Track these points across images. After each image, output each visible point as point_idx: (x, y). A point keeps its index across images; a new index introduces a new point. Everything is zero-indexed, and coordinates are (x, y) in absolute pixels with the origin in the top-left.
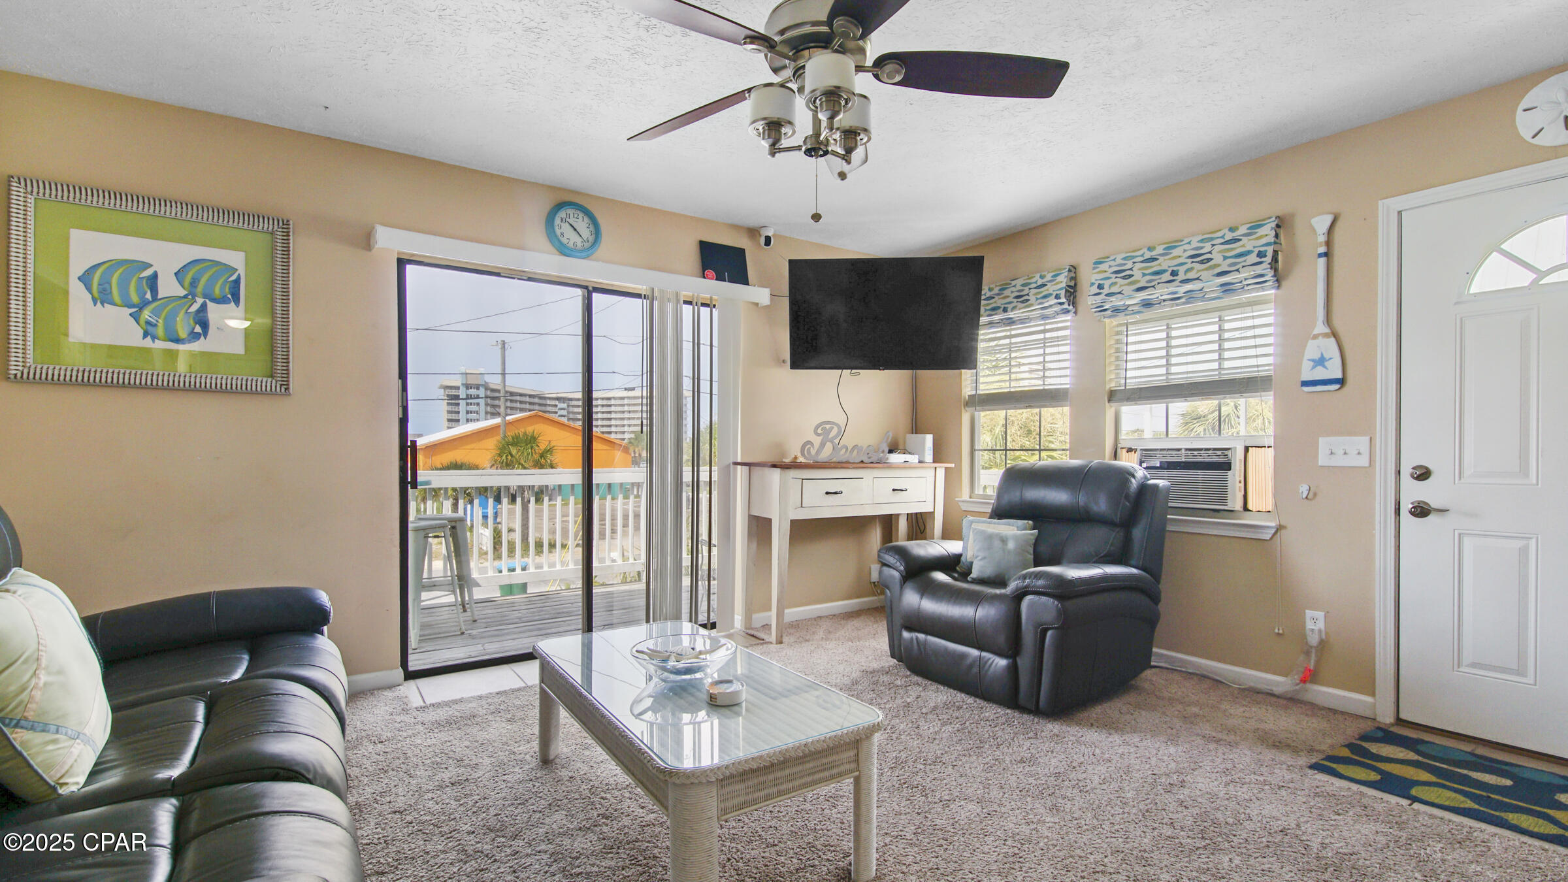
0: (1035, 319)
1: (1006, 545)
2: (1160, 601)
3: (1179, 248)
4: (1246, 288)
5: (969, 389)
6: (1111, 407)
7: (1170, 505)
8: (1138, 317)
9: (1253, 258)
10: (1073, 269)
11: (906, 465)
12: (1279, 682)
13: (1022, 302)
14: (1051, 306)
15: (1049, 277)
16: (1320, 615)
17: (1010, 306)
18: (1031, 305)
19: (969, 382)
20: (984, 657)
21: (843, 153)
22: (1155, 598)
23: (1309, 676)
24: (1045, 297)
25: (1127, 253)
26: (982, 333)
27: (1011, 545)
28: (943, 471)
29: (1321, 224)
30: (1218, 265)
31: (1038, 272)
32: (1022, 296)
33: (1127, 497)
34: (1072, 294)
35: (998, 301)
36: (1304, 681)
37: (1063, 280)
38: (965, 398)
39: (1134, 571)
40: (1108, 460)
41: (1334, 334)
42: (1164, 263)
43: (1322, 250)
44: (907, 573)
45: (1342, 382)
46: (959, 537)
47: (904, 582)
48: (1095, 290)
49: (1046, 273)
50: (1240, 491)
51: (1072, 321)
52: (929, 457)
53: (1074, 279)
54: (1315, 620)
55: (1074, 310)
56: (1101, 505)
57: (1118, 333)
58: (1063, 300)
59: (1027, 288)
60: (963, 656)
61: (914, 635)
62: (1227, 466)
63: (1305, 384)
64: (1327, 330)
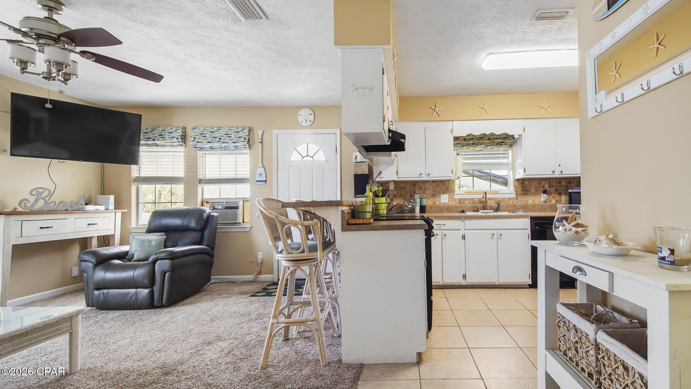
0: (169, 146)
1: (151, 243)
2: (214, 257)
3: (221, 130)
4: (242, 148)
5: (136, 174)
6: (200, 185)
7: (218, 222)
8: (209, 152)
9: (243, 139)
10: (184, 128)
11: (97, 212)
12: (250, 277)
13: (162, 138)
14: (175, 142)
15: (174, 129)
16: (261, 253)
17: (156, 139)
18: (166, 140)
19: (136, 170)
20: (138, 291)
21: (63, 80)
22: (212, 256)
23: (259, 273)
24: (172, 138)
25: (204, 127)
26: (142, 148)
27: (153, 243)
28: (120, 213)
29: (260, 133)
30: (233, 139)
31: (169, 126)
32: (162, 135)
33: (202, 220)
34: (184, 138)
35: (150, 135)
36: (257, 275)
37: (180, 132)
38: (133, 178)
39: (204, 247)
40: (199, 206)
41: (264, 167)
42: (217, 134)
43: (260, 141)
44: (97, 262)
45: (265, 181)
46: (128, 244)
47: (95, 268)
48: (192, 139)
49: (173, 127)
50: (241, 216)
51: (184, 149)
52: (112, 206)
53: (185, 132)
54: (260, 254)
55: (185, 145)
56: (193, 224)
57: (203, 157)
58: (180, 140)
59: (164, 132)
60: (128, 294)
61: (101, 291)
62: (237, 208)
63: (257, 181)
64: (262, 166)
